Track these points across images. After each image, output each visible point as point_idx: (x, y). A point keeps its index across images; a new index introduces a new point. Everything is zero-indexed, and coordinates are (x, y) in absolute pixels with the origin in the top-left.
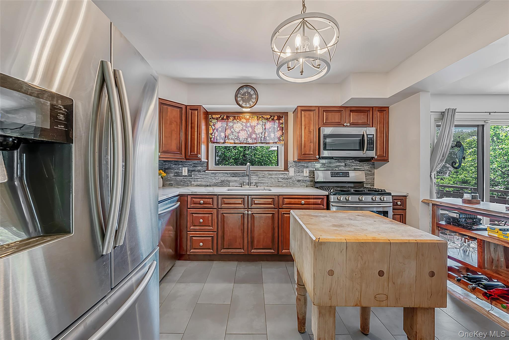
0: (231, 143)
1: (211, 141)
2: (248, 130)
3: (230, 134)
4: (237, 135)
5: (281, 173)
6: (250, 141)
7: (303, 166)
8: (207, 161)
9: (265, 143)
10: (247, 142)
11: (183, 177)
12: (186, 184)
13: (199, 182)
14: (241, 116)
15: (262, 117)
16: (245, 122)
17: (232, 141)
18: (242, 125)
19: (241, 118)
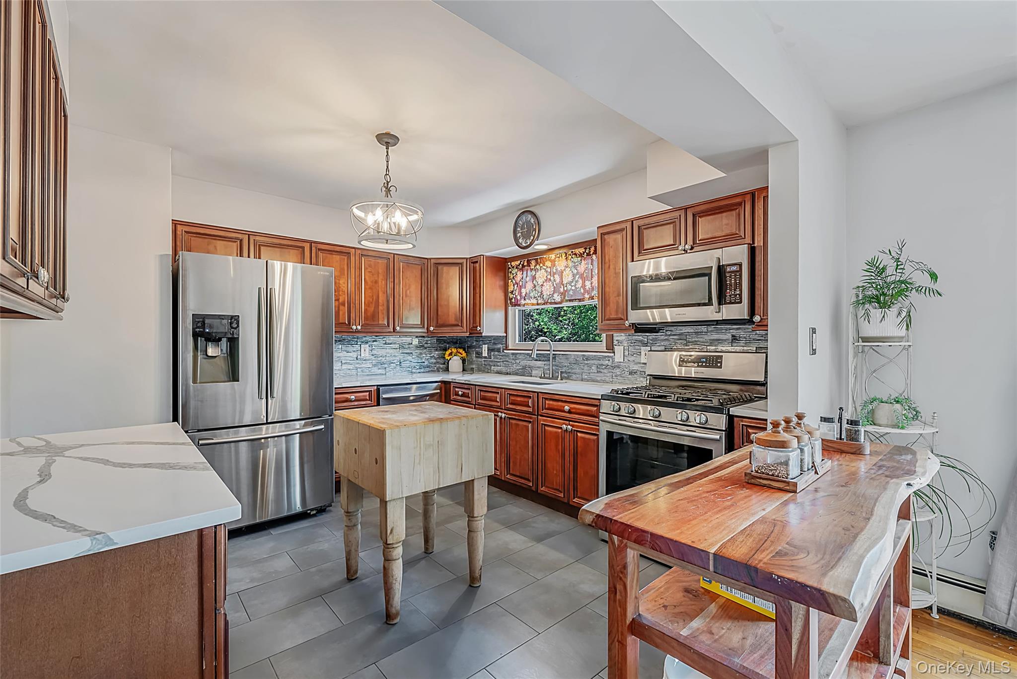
0: (533, 305)
1: (511, 303)
2: (554, 280)
3: (532, 290)
4: (540, 290)
5: (602, 356)
6: (557, 298)
7: (641, 341)
8: (505, 335)
9: (576, 299)
10: (553, 301)
11: (483, 359)
12: (486, 370)
13: (499, 368)
14: (545, 256)
15: (572, 252)
16: (550, 265)
17: (535, 301)
18: (547, 272)
19: (545, 260)
